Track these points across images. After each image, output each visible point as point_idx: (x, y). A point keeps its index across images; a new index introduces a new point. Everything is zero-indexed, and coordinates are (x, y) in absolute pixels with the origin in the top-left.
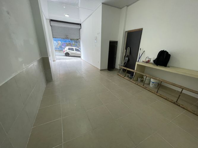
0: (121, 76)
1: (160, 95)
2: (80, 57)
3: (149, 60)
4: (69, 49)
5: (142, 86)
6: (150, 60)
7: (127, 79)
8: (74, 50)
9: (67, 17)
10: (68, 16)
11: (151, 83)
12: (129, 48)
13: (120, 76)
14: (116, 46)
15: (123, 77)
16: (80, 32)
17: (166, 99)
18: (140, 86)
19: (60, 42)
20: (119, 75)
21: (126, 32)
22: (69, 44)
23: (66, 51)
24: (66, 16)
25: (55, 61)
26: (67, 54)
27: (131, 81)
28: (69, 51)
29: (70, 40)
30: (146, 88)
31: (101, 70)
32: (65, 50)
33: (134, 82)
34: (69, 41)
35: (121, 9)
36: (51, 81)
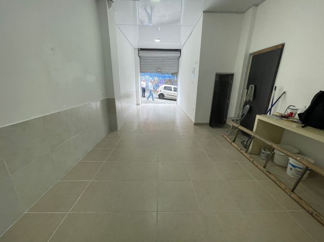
0: (228, 139)
1: (298, 200)
2: (176, 100)
3: (292, 114)
4: (165, 88)
5: (262, 168)
6: (294, 112)
7: (236, 146)
8: (171, 90)
9: (157, 42)
10: (159, 41)
11: (289, 166)
12: (253, 86)
13: (226, 139)
14: (231, 82)
15: (230, 141)
16: (178, 63)
17: (311, 214)
18: (257, 166)
19: (156, 78)
20: (225, 136)
21: (251, 54)
22: (170, 80)
23: (160, 91)
24: (156, 40)
25: (139, 104)
26: (161, 96)
27: (242, 153)
28: (165, 91)
29: (170, 75)
30: (268, 174)
31: (196, 124)
32: (160, 89)
33: (246, 155)
34: (170, 77)
35: (244, 13)
36: (114, 131)
